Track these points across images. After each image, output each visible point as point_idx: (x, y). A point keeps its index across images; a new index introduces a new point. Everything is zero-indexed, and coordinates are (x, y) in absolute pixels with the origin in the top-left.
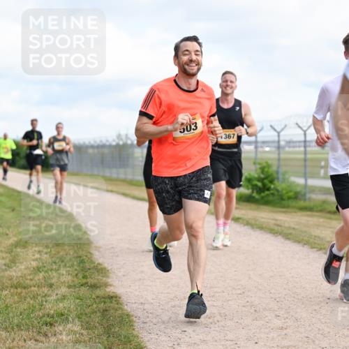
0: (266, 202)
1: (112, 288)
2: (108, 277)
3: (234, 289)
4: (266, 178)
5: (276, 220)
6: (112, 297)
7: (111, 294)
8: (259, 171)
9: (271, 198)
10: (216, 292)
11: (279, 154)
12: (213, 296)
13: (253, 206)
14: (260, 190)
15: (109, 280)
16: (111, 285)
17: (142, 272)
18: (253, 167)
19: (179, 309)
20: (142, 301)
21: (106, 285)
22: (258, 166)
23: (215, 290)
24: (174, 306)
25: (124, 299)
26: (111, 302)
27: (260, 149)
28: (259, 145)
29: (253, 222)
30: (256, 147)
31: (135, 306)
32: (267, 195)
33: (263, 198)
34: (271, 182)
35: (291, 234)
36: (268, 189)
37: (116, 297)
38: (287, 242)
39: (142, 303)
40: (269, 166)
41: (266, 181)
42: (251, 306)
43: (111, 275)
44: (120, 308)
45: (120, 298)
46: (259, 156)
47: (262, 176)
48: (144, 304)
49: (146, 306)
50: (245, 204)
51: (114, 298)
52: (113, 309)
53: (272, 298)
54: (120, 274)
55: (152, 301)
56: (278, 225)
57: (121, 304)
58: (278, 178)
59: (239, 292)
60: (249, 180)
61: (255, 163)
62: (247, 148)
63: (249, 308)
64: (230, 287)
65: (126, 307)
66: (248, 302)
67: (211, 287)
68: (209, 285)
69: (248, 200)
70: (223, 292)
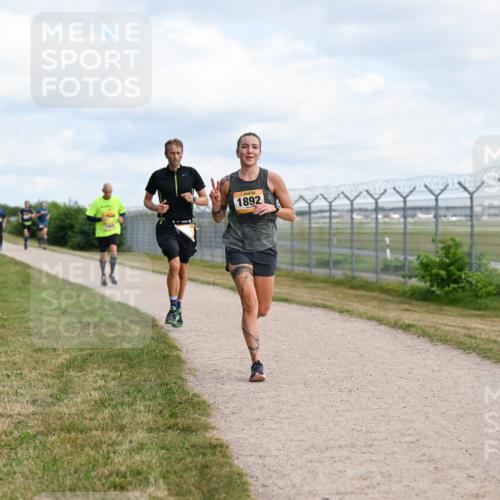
0: (451, 301)
1: (215, 432)
2: (208, 415)
3: (402, 434)
4: (453, 264)
5: (468, 329)
6: (215, 447)
7: (214, 442)
8: (442, 253)
9: (460, 295)
10: (375, 439)
11: (472, 226)
12: (371, 445)
13: (432, 307)
14: (442, 282)
15: (211, 420)
16: (213, 428)
17: (261, 408)
18: (431, 247)
19: (318, 465)
20: (261, 452)
21: (207, 427)
22: (441, 245)
23: (374, 436)
24: (311, 461)
25: (233, 449)
26: (214, 454)
27: (442, 219)
28: (442, 212)
29: (432, 331)
30: (436, 217)
31: (249, 459)
32: (454, 289)
33: (447, 293)
34: (461, 269)
35: (490, 350)
36: (456, 281)
37: (222, 446)
38: (485, 362)
39: (260, 457)
40: (457, 245)
41: (452, 268)
42: (430, 461)
43: (214, 413)
44: (226, 463)
45: (227, 447)
46: (441, 229)
47: (447, 260)
48: (265, 457)
49: (268, 461)
50: (419, 303)
51: (218, 448)
52: (217, 464)
53: (461, 449)
54: (227, 411)
55: (276, 453)
56: (470, 337)
57: (229, 457)
58: (470, 264)
59: (410, 439)
60: (426, 267)
61: (434, 241)
62: (421, 216)
63: (426, 463)
64: (397, 431)
65: (236, 462)
66: (424, 454)
67: (367, 432)
68: (364, 429)
69: (424, 297)
70: (386, 439)
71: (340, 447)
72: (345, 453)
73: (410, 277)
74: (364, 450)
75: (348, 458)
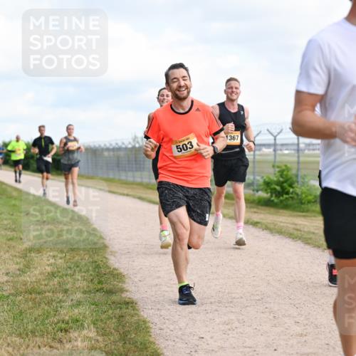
0: (285, 207)
1: (128, 293)
2: (124, 282)
3: (252, 294)
4: (285, 182)
5: (296, 225)
6: (128, 303)
7: (127, 300)
8: (278, 174)
9: (290, 202)
10: (234, 298)
11: (298, 157)
12: (231, 302)
13: (272, 210)
14: (279, 194)
15: (125, 286)
16: (127, 291)
17: (159, 277)
18: (271, 170)
19: (196, 315)
20: (158, 306)
21: (122, 290)
22: (277, 170)
23: (234, 295)
24: (191, 313)
25: (140, 304)
26: (127, 308)
27: (279, 152)
28: (278, 147)
29: (272, 226)
30: (275, 150)
31: (151, 312)
32: (286, 198)
33: (281, 201)
34: (291, 186)
35: (310, 239)
36: (287, 193)
37: (132, 303)
38: (307, 247)
39: (158, 309)
40: (288, 169)
41: (285, 184)
42: (270, 313)
43: (127, 280)
44: (136, 314)
45: (136, 304)
46: (278, 159)
47: (281, 179)
48: (161, 310)
49: (163, 312)
50: (263, 208)
51: (130, 304)
52: (129, 315)
53: (291, 304)
54: (136, 280)
56: (297, 230)
57: (137, 310)
58: (298, 182)
59: (257, 298)
60: (267, 184)
61: (273, 166)
62: (265, 150)
63: (268, 314)
64: (249, 293)
65: (142, 313)
66: (266, 308)
67: (228, 293)
68: (227, 291)
69: (267, 203)
70: (242, 298)
71: (211, 303)
72: (214, 307)
73: (257, 191)
74: (227, 305)
75: (217, 310)
